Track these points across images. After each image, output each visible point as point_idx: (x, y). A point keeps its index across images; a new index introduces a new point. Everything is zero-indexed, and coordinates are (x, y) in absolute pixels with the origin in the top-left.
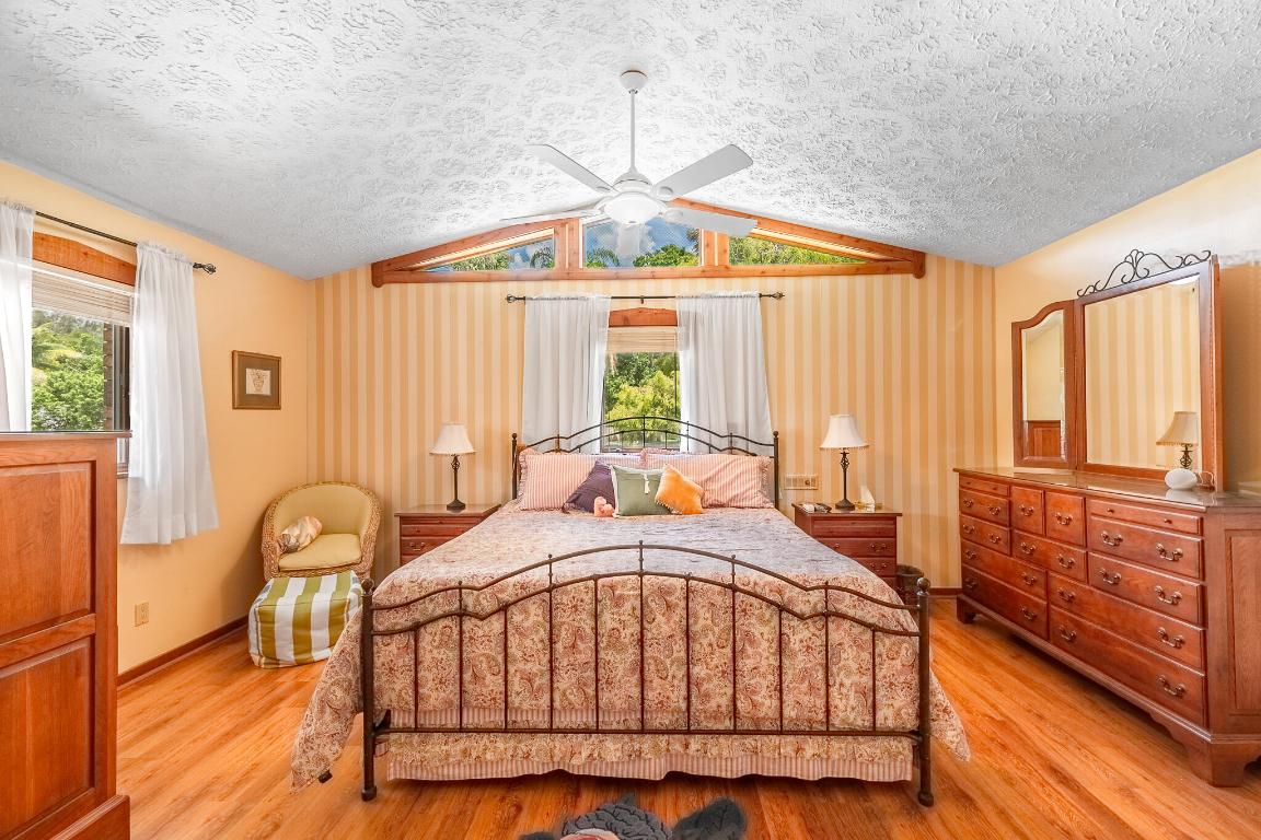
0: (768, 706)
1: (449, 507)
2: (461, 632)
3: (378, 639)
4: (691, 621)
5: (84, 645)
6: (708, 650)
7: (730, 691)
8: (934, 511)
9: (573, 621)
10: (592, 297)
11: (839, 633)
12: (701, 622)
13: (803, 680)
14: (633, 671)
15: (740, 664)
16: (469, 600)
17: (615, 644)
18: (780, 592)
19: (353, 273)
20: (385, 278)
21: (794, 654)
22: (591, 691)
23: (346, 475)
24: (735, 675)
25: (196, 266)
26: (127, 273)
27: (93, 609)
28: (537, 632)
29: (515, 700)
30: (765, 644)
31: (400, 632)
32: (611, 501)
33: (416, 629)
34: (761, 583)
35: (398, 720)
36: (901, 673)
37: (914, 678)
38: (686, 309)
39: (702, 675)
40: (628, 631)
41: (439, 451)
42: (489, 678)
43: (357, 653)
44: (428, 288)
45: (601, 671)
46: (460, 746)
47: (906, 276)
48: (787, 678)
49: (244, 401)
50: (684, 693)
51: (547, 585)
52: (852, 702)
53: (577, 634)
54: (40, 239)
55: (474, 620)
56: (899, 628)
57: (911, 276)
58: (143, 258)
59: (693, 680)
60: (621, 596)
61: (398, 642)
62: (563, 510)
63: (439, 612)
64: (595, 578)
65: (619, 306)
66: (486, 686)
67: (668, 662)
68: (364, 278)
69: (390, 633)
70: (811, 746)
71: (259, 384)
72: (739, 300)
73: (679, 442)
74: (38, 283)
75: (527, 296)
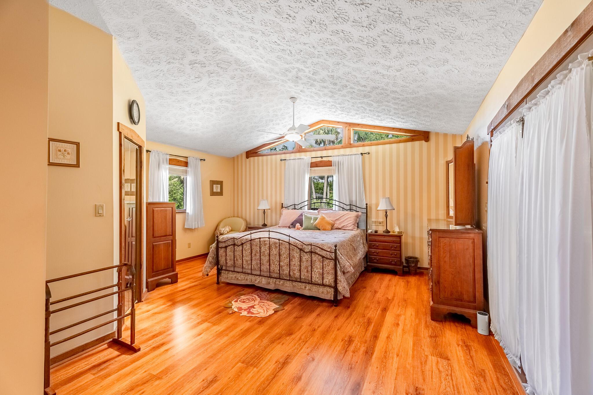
0: (297, 274)
1: (262, 225)
2: (234, 249)
3: (219, 249)
4: (280, 251)
5: (171, 241)
6: (284, 259)
7: (289, 270)
8: (417, 234)
9: (256, 249)
10: (305, 158)
11: (315, 258)
12: (283, 252)
13: (305, 268)
14: (268, 262)
15: (291, 263)
16: (236, 242)
17: (264, 255)
18: (302, 246)
19: (242, 155)
20: (249, 156)
21: (303, 262)
22: (259, 266)
23: (240, 215)
24: (290, 266)
25: (201, 160)
26: (186, 164)
27: (172, 235)
28: (248, 250)
29: (244, 266)
30: (297, 259)
31: (223, 248)
32: (301, 225)
33: (226, 247)
34: (298, 243)
35: (224, 268)
36: (331, 270)
37: (333, 272)
38: (335, 160)
39: (283, 264)
40: (267, 252)
41: (259, 208)
42: (239, 260)
43: (215, 251)
44: (260, 158)
45: (261, 261)
46: (235, 275)
47: (421, 142)
48: (302, 268)
49: (213, 194)
50: (278, 269)
51: (250, 239)
52: (317, 276)
53: (256, 252)
54: (170, 160)
55: (237, 246)
56: (331, 258)
57: (423, 141)
58: (189, 160)
59: (280, 266)
60: (266, 243)
61: (223, 250)
62: (289, 227)
63: (230, 244)
64: (260, 238)
65: (314, 160)
66: (239, 262)
67: (275, 261)
68: (244, 156)
69: (221, 248)
70: (308, 287)
71: (217, 188)
72: (354, 156)
73: (333, 206)
74: (170, 169)
75: (286, 159)
